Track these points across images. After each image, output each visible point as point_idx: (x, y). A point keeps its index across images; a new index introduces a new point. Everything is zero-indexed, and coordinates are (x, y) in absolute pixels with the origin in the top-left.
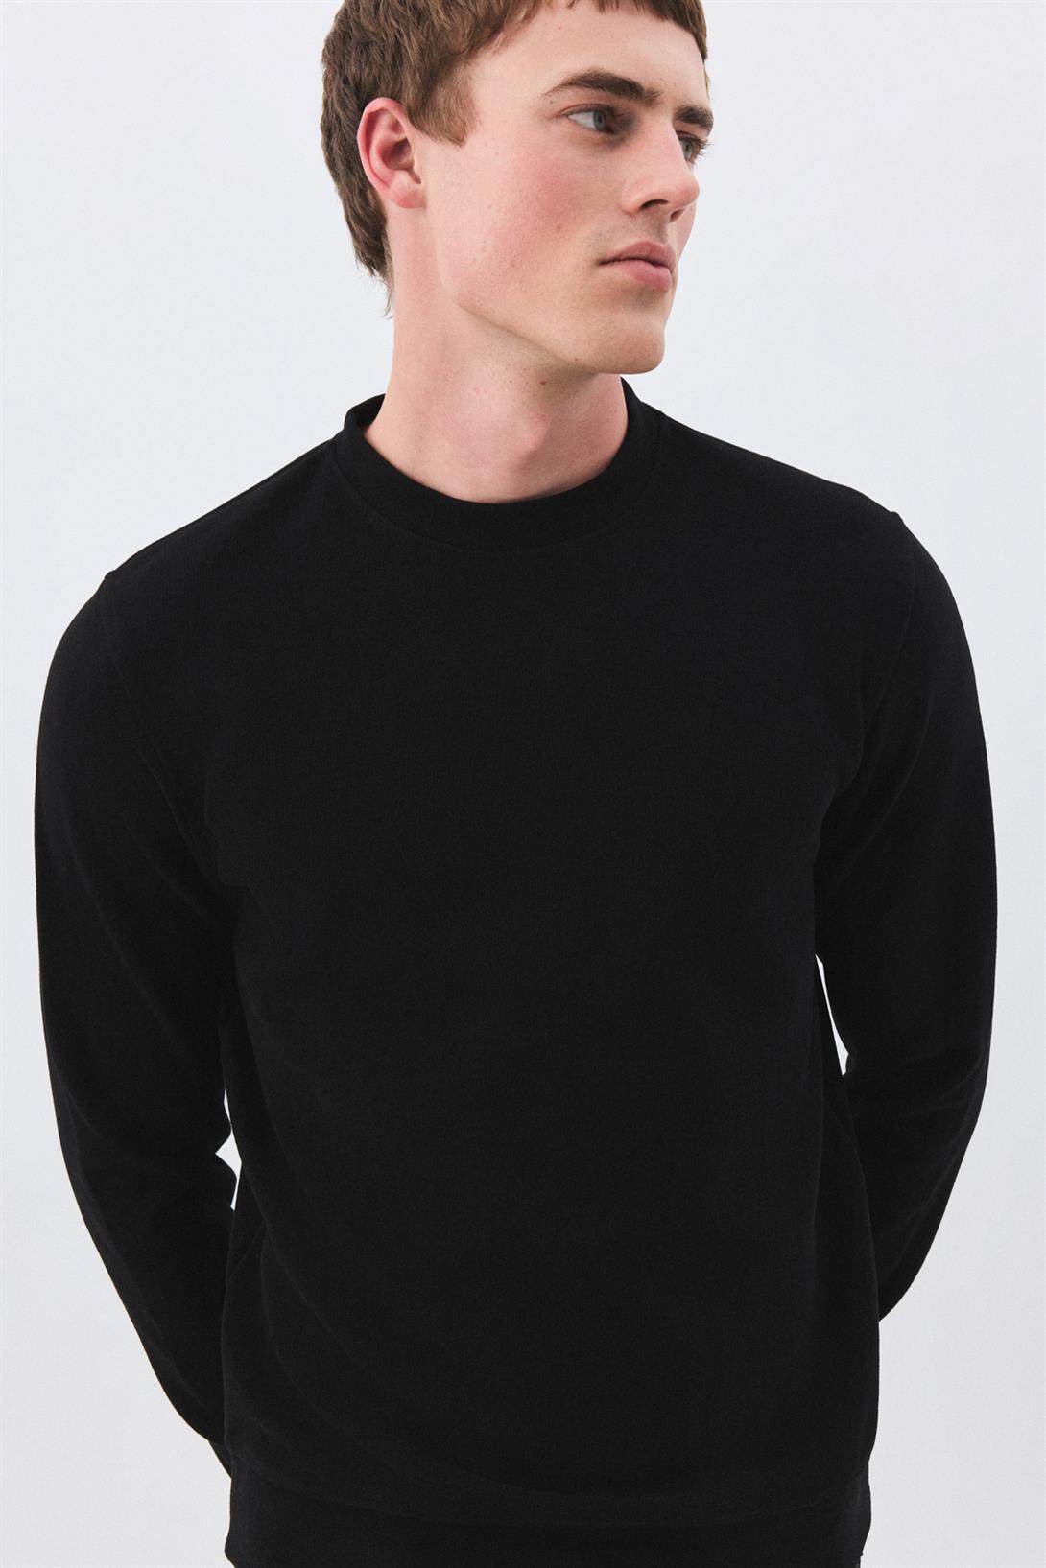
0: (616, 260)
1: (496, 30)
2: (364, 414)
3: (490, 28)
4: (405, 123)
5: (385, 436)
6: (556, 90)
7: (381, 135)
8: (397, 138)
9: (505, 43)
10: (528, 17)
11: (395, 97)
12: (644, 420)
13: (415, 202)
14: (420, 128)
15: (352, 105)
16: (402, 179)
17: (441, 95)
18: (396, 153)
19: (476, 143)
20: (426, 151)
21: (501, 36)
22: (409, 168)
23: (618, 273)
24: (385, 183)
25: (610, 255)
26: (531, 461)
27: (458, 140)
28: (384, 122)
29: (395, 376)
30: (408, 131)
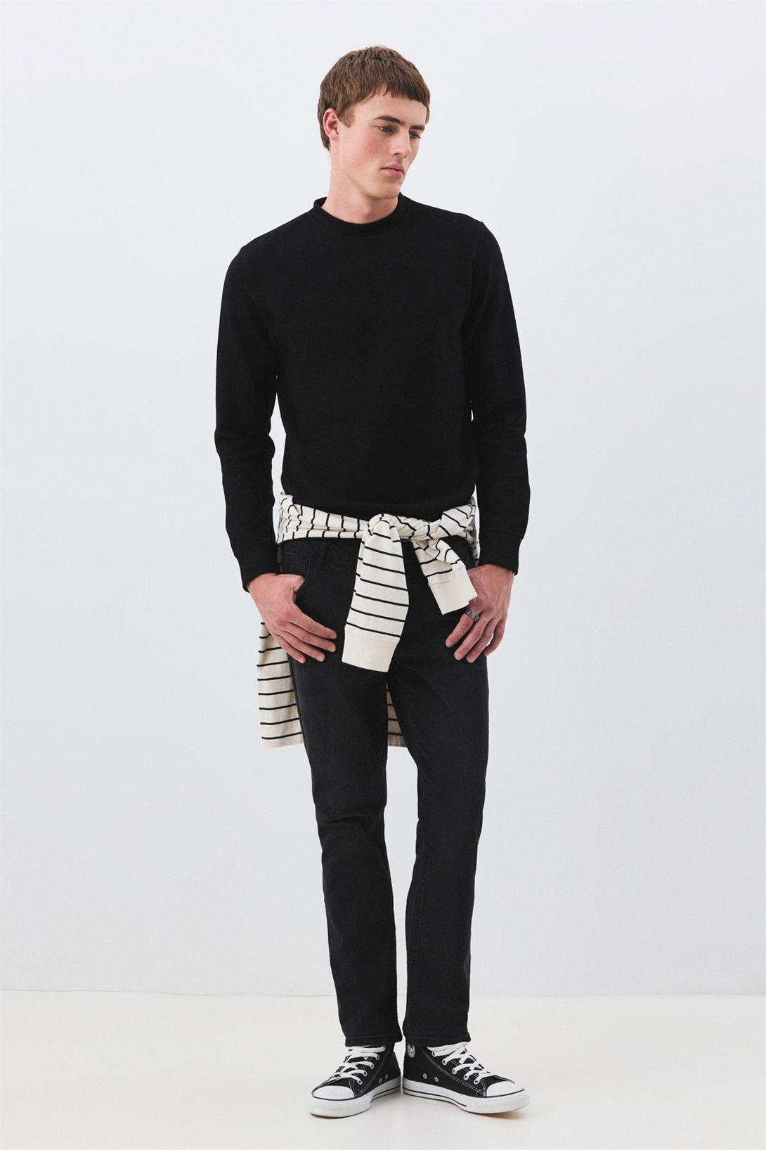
0: (386, 168)
1: (363, 98)
2: (320, 202)
3: (362, 97)
4: (336, 116)
5: (327, 207)
6: (375, 119)
7: (329, 118)
8: (333, 120)
9: (365, 102)
10: (371, 97)
11: (335, 109)
12: (403, 200)
13: (336, 139)
14: (340, 120)
15: (324, 107)
16: (333, 132)
17: (346, 112)
18: (332, 125)
19: (353, 127)
20: (340, 126)
21: (364, 101)
22: (336, 129)
23: (386, 173)
24: (329, 133)
25: (384, 167)
26: (369, 215)
27: (349, 126)
28: (331, 116)
29: (331, 191)
30: (337, 119)
